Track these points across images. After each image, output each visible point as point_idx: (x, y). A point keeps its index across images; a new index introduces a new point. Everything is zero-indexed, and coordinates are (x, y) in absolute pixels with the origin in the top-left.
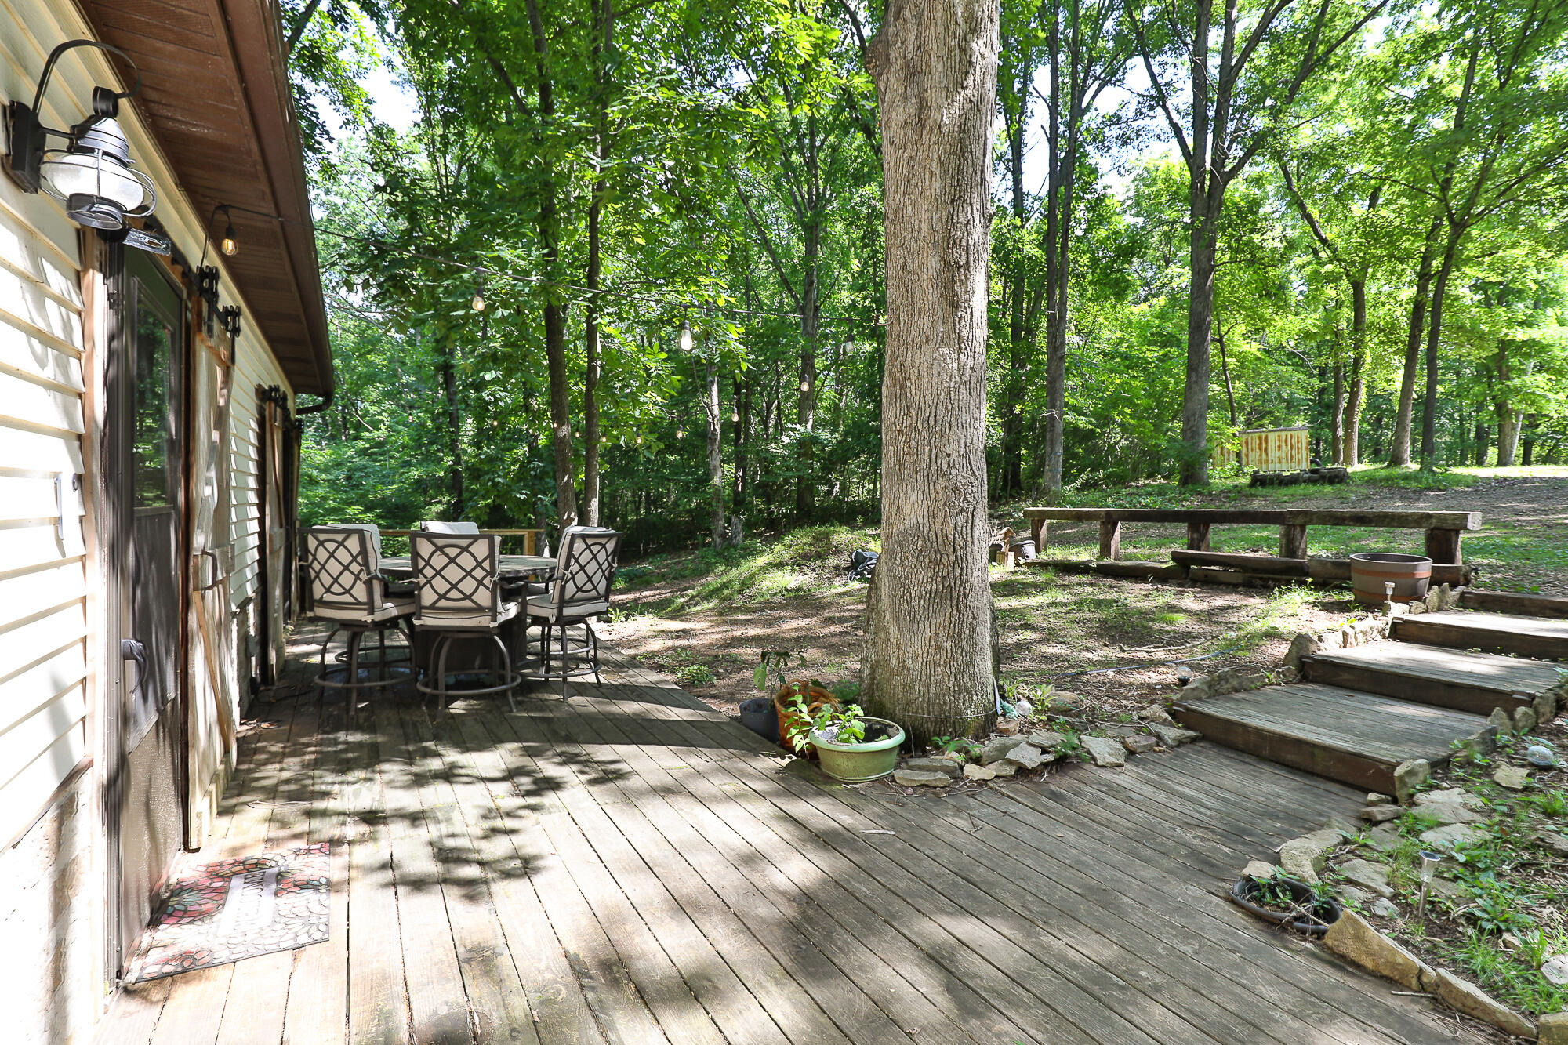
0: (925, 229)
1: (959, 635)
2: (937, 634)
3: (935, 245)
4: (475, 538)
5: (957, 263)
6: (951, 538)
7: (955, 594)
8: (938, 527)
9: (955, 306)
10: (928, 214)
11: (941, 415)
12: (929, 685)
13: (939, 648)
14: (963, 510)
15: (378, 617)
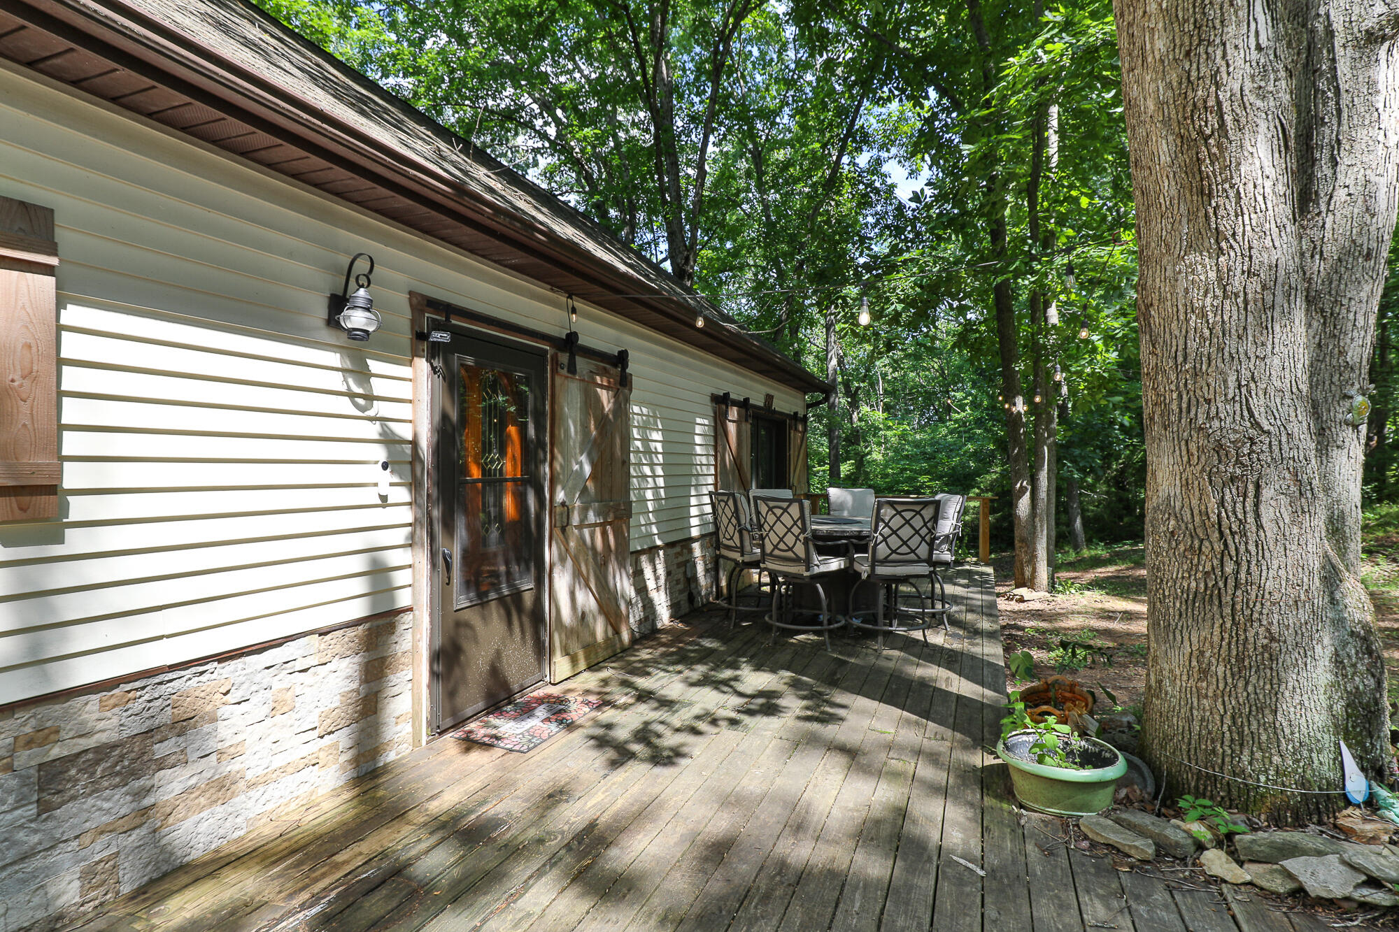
0: (1151, 106)
1: (1240, 660)
2: (1202, 653)
3: (1166, 122)
4: (791, 502)
5: (1200, 132)
6: (1214, 518)
7: (1227, 599)
8: (1195, 502)
9: (1205, 194)
10: (1153, 86)
11: (1192, 345)
12: (1190, 720)
13: (1204, 673)
14: (1233, 479)
15: (747, 558)
